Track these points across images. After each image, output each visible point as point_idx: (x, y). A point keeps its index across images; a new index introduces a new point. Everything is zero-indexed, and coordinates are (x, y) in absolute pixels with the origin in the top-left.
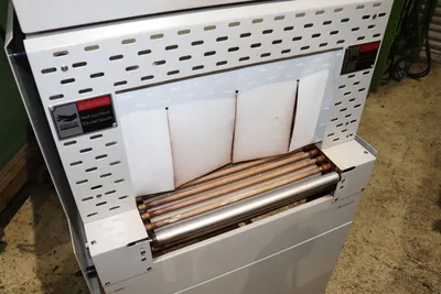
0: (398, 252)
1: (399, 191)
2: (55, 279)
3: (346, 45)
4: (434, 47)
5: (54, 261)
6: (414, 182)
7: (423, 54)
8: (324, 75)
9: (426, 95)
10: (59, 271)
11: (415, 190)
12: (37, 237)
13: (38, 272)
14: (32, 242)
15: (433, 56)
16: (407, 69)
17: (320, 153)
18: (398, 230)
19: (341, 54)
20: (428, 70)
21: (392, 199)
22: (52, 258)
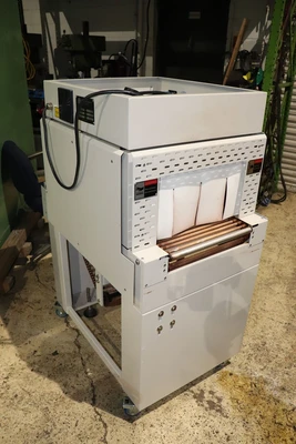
0: (286, 314)
1: (279, 277)
2: (37, 359)
3: (248, 160)
4: (288, 181)
5: (30, 348)
6: (288, 271)
7: (280, 186)
8: (238, 175)
9: (287, 215)
10: (38, 353)
11: (290, 276)
12: (11, 333)
13: (21, 356)
14: (8, 337)
15: (288, 188)
16: (270, 196)
17: (239, 220)
18: (283, 301)
19: (246, 166)
20: (285, 197)
21: (275, 283)
22: (29, 346)
